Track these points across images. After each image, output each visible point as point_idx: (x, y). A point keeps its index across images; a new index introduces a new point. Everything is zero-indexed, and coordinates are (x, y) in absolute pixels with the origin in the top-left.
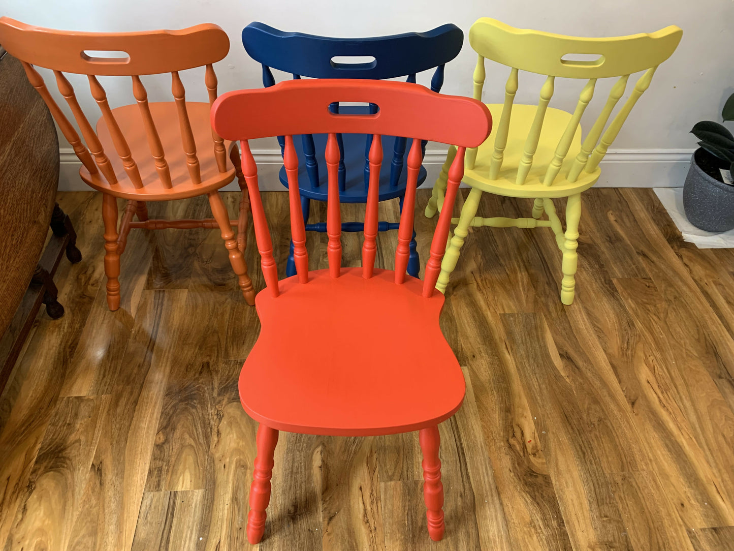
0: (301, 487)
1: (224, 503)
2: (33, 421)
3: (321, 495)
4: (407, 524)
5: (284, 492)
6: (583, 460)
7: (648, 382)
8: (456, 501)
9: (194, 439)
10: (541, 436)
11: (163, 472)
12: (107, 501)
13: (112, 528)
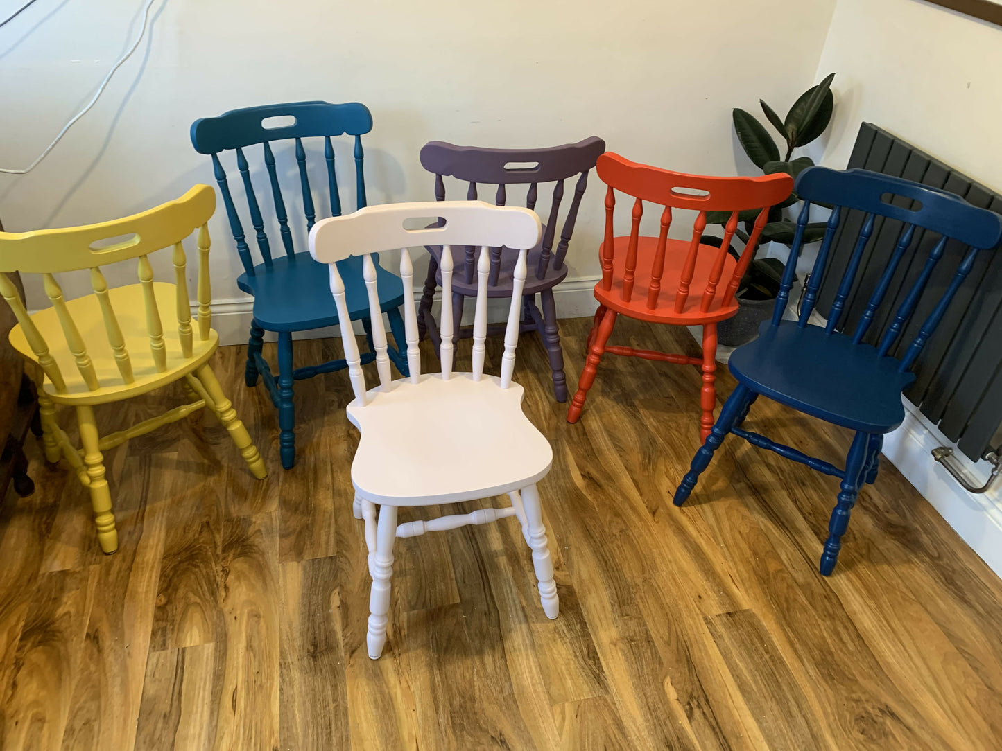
0: (319, 628)
1: (238, 653)
2: (12, 601)
3: (341, 632)
4: (431, 646)
5: (302, 634)
6: (605, 568)
7: (669, 492)
8: (480, 619)
9: (200, 597)
10: (563, 551)
11: (168, 632)
12: (107, 665)
13: (117, 689)
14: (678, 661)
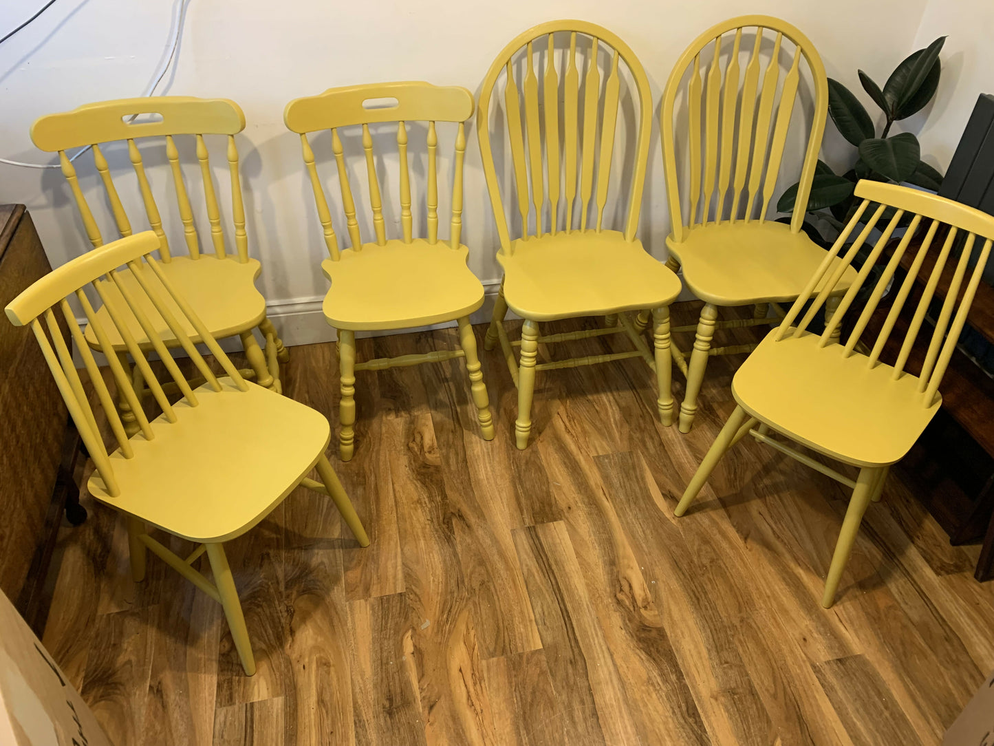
0: (393, 678)
1: (309, 708)
3: (417, 684)
4: (515, 701)
5: (375, 686)
6: (698, 607)
7: (760, 513)
8: (566, 669)
9: (265, 642)
10: (650, 586)
11: (234, 683)
12: (173, 724)
14: (788, 719)
